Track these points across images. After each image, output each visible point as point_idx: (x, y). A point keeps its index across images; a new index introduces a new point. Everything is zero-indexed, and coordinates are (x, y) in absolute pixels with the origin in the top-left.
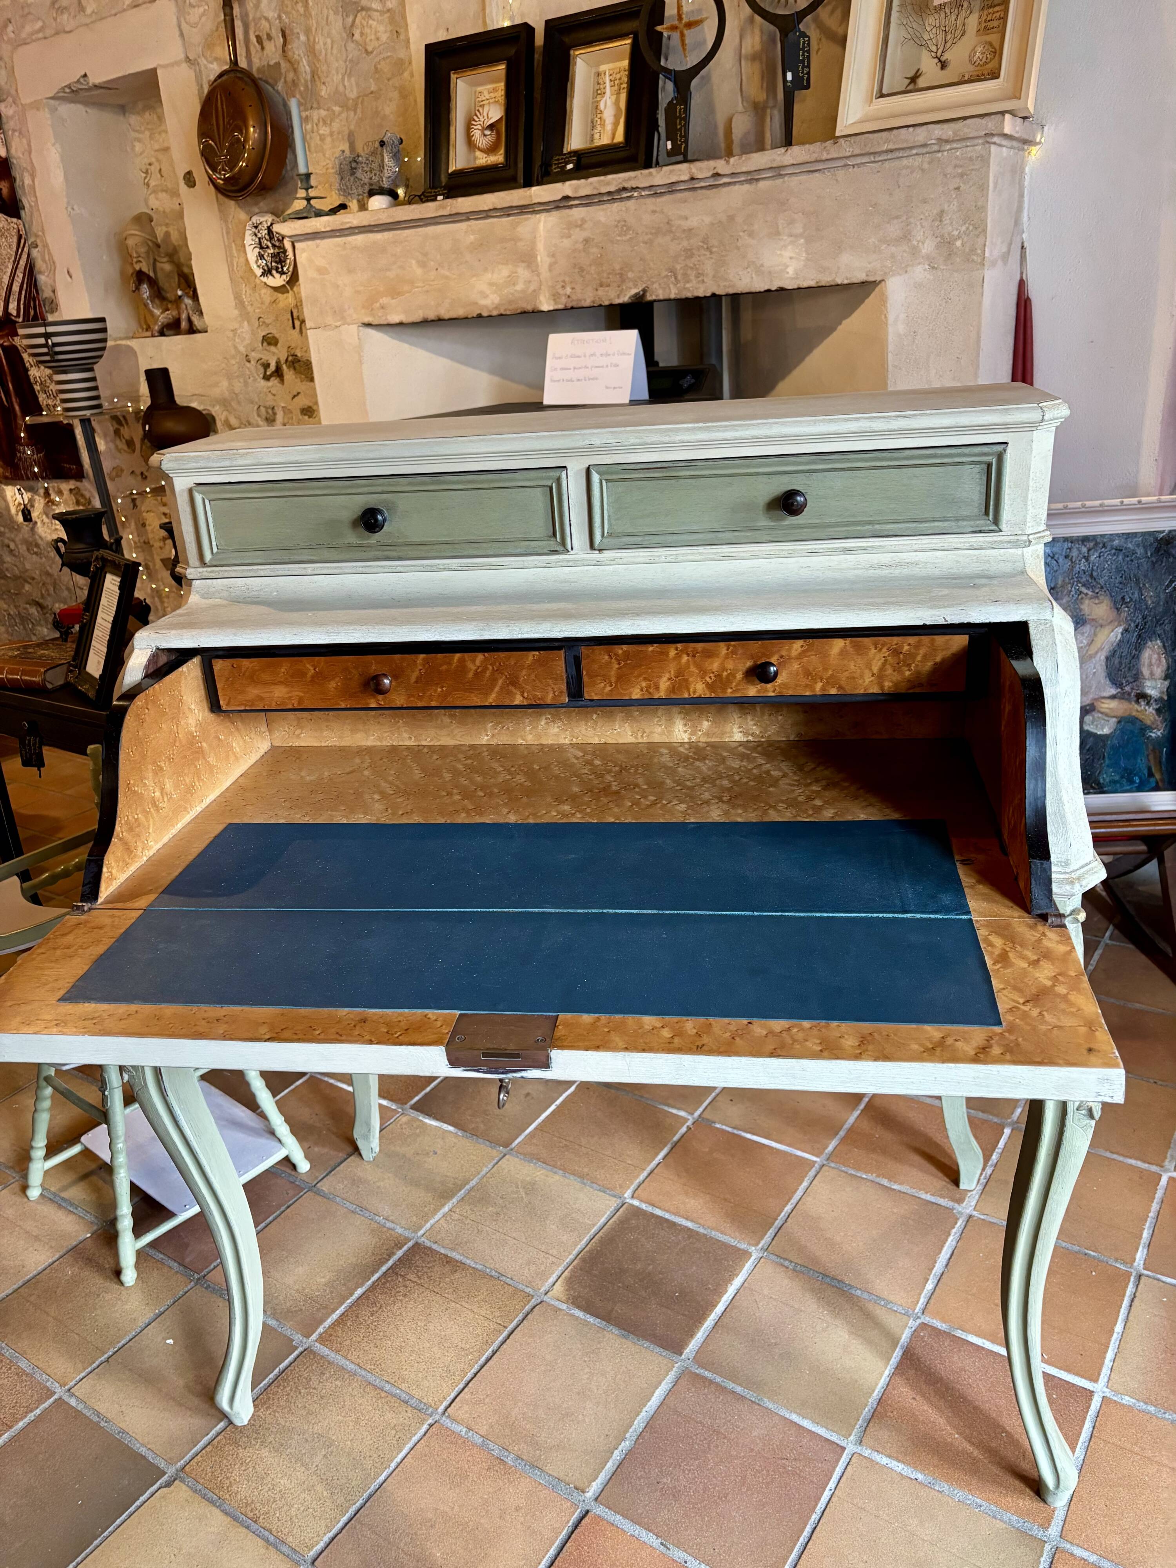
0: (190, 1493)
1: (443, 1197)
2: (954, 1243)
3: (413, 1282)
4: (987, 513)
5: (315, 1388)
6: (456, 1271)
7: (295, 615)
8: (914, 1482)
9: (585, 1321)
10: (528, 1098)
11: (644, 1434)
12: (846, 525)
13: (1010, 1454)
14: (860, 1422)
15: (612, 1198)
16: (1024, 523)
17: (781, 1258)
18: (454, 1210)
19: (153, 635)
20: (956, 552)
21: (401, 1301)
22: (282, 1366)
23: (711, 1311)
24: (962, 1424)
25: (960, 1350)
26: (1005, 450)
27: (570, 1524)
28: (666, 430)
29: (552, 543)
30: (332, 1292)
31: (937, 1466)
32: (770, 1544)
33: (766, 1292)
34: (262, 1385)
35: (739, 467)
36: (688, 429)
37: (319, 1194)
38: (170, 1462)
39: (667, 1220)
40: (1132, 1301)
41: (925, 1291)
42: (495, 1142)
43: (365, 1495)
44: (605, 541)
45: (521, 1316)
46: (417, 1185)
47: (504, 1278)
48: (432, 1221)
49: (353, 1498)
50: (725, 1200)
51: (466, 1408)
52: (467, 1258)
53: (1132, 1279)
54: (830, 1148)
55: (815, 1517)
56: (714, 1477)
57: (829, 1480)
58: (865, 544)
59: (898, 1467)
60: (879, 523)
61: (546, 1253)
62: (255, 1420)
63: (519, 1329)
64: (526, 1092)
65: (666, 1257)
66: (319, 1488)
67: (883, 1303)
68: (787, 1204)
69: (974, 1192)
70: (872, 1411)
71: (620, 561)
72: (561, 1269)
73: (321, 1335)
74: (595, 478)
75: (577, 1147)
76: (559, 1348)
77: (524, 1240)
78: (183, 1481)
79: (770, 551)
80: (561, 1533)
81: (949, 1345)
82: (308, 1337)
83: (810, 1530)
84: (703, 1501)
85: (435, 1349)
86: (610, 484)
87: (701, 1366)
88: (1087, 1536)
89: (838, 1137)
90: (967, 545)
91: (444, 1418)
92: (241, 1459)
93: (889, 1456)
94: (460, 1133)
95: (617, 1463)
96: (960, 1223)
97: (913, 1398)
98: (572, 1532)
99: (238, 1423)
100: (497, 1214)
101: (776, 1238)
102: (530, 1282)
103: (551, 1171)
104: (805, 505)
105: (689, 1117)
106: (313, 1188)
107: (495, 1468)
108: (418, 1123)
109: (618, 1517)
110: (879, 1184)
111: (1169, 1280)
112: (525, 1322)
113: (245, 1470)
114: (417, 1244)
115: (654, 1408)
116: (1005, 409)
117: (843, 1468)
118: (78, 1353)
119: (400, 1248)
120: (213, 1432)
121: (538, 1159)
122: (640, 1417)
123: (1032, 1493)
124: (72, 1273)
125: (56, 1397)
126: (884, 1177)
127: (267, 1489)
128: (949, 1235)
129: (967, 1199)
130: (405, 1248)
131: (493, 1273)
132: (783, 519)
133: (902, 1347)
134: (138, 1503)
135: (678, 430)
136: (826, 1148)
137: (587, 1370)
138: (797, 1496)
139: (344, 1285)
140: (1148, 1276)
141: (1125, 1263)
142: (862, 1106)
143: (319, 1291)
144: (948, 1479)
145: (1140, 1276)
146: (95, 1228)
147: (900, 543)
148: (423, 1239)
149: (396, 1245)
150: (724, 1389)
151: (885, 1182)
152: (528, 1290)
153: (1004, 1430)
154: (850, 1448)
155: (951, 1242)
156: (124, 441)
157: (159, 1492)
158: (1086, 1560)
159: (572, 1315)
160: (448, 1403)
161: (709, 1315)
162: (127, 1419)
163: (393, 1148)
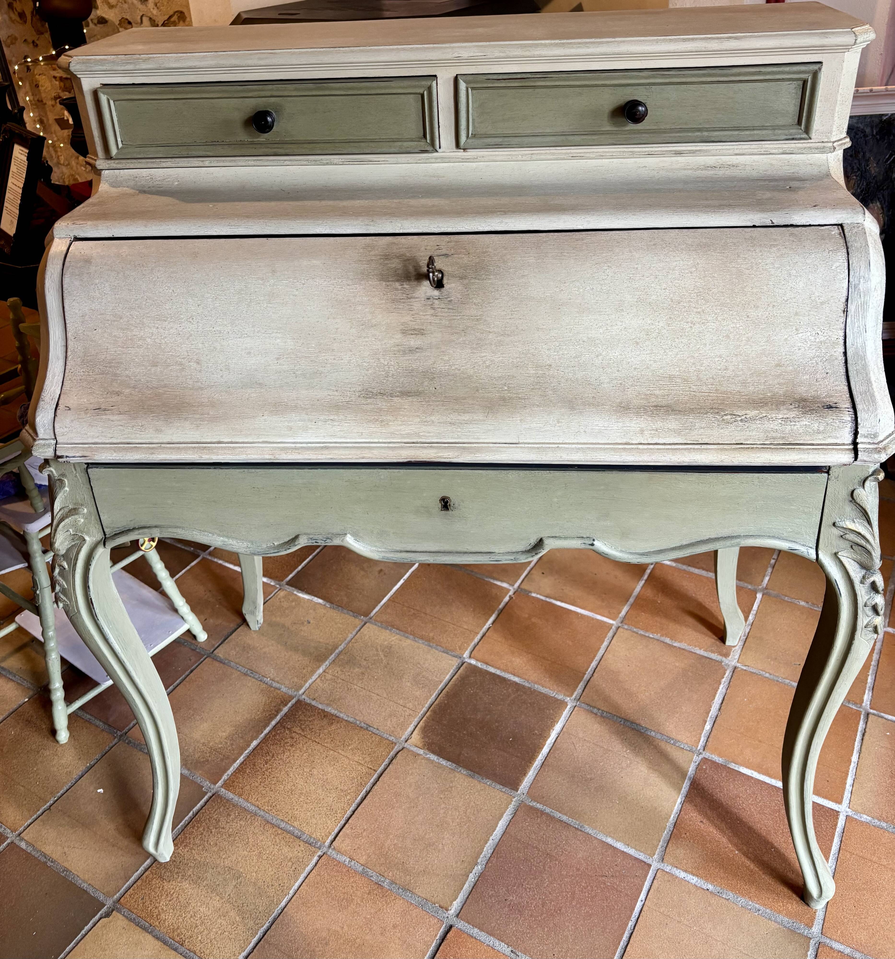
0: (126, 922)
1: (318, 661)
2: (724, 690)
3: (298, 734)
4: (799, 123)
5: (223, 828)
6: (332, 723)
7: (198, 206)
8: (707, 892)
9: (439, 763)
10: (382, 573)
11: (492, 859)
12: (679, 132)
13: (778, 866)
14: (661, 843)
15: (454, 658)
16: (831, 132)
17: (591, 706)
18: (327, 671)
19: (71, 226)
20: (771, 156)
21: (289, 750)
22: (195, 809)
23: (539, 753)
24: (740, 842)
25: (734, 780)
26: (820, 69)
27: (438, 937)
28: (525, 46)
29: (422, 143)
30: (232, 744)
31: (724, 878)
32: (597, 949)
33: (581, 735)
34: (179, 826)
35: (589, 79)
36: (545, 45)
37: (216, 660)
38: (109, 895)
39: (499, 676)
40: (863, 735)
41: (704, 731)
42: (356, 613)
43: (271, 919)
44: (470, 141)
45: (387, 761)
46: (296, 649)
47: (372, 729)
48: (310, 681)
49: (261, 921)
50: (544, 658)
51: (347, 841)
52: (341, 712)
53: (862, 717)
54: (623, 613)
55: (631, 924)
56: (550, 893)
57: (640, 893)
58: (694, 148)
59: (694, 880)
60: (707, 130)
61: (404, 707)
62: (175, 857)
63: (386, 772)
64: (379, 569)
65: (499, 708)
66: (232, 914)
67: (672, 742)
68: (592, 661)
69: (737, 648)
70: (670, 833)
71: (483, 159)
72: (416, 720)
73: (225, 781)
74: (462, 86)
75: (423, 615)
76: (420, 788)
77: (385, 695)
78: (119, 911)
79: (613, 152)
80: (431, 945)
81: (726, 776)
82: (215, 784)
83: (628, 935)
84: (542, 915)
85: (320, 791)
86: (474, 92)
87: (534, 799)
88: (842, 932)
89: (629, 603)
90: (781, 151)
91: (330, 850)
92: (167, 891)
93: (686, 871)
94: (328, 605)
95: (472, 884)
96: (728, 673)
97: (701, 822)
98: (440, 945)
99: (162, 860)
100: (363, 673)
101: (586, 690)
102: (393, 732)
103: (404, 636)
104: (646, 113)
105: (511, 588)
106: (211, 655)
107: (375, 892)
108: (293, 597)
109: (476, 930)
110: (664, 642)
111: (890, 717)
112: (391, 766)
113: (170, 901)
114: (299, 702)
115: (499, 837)
116: (823, 33)
117: (650, 882)
118: (24, 803)
119: (286, 705)
120: (142, 868)
121: (393, 626)
122: (488, 844)
123: (798, 899)
124: (15, 733)
125: (9, 841)
126: (667, 636)
127: (189, 916)
128: (720, 683)
129: (732, 653)
130: (290, 705)
131: (363, 725)
132: (625, 126)
133: (690, 778)
134: (83, 932)
135: (537, 45)
136: (620, 613)
137: (443, 806)
138: (616, 907)
139: (242, 738)
140: (874, 714)
141: (855, 704)
142: (646, 577)
143: (221, 743)
144: (732, 889)
145: (868, 715)
146: (31, 693)
147: (724, 147)
148: (303, 697)
149: (282, 702)
150: (552, 818)
151: (668, 640)
152: (391, 738)
153: (773, 846)
154: (655, 865)
155: (722, 689)
156: (16, 13)
157: (101, 921)
158: (842, 952)
159: (428, 759)
160: (333, 837)
161: (537, 756)
162: (69, 858)
163: (274, 619)
